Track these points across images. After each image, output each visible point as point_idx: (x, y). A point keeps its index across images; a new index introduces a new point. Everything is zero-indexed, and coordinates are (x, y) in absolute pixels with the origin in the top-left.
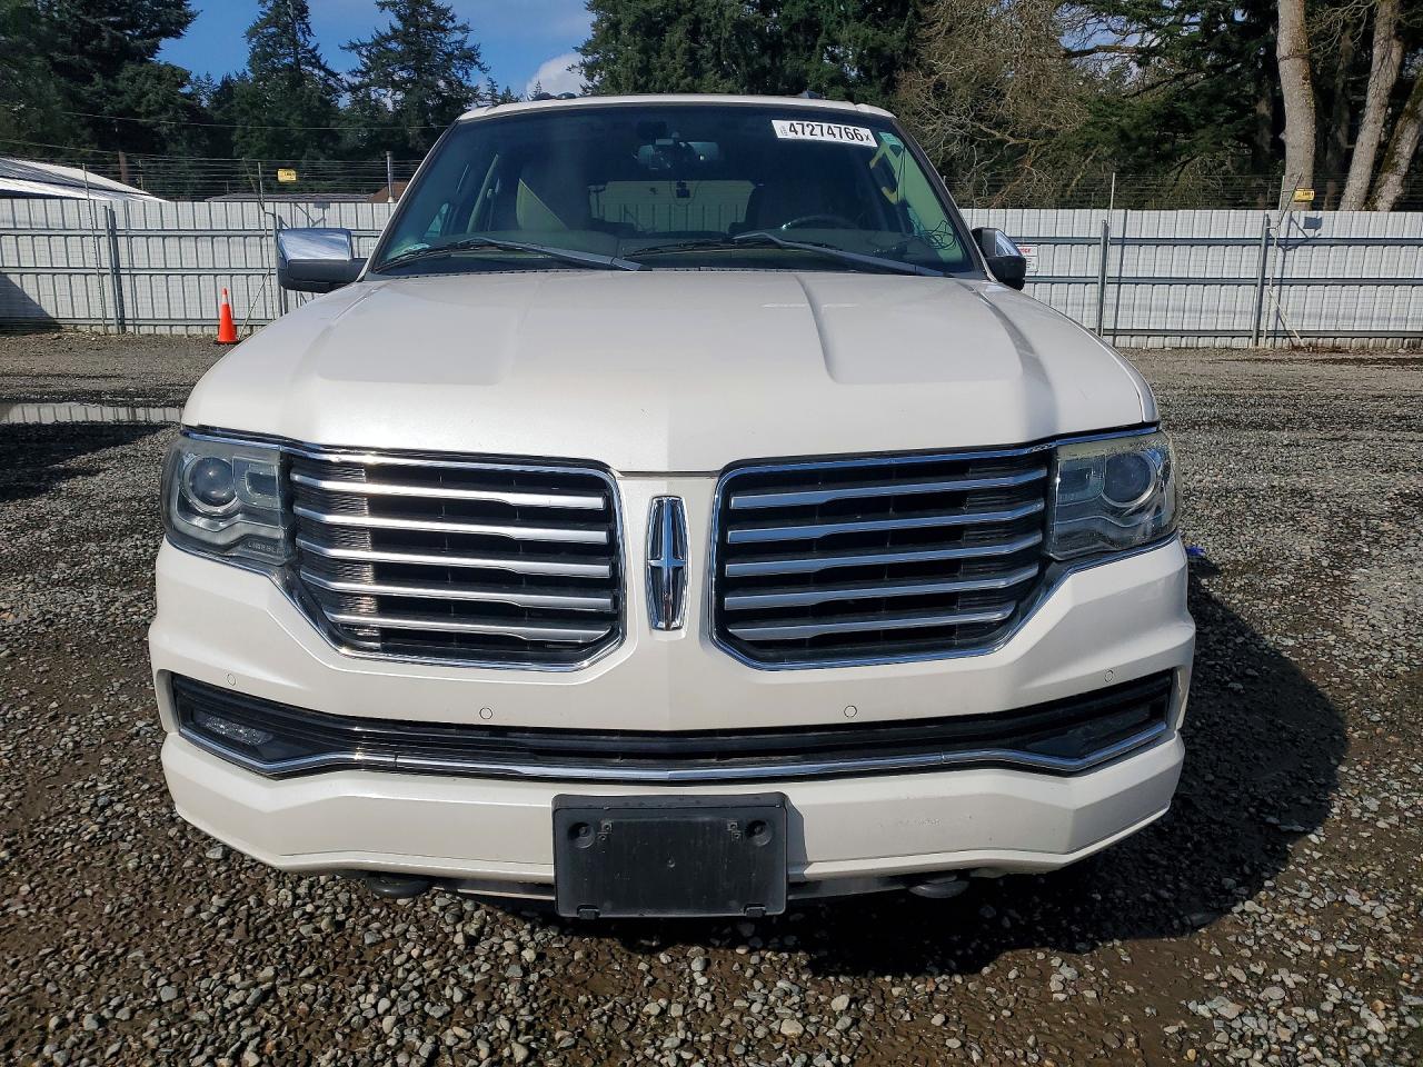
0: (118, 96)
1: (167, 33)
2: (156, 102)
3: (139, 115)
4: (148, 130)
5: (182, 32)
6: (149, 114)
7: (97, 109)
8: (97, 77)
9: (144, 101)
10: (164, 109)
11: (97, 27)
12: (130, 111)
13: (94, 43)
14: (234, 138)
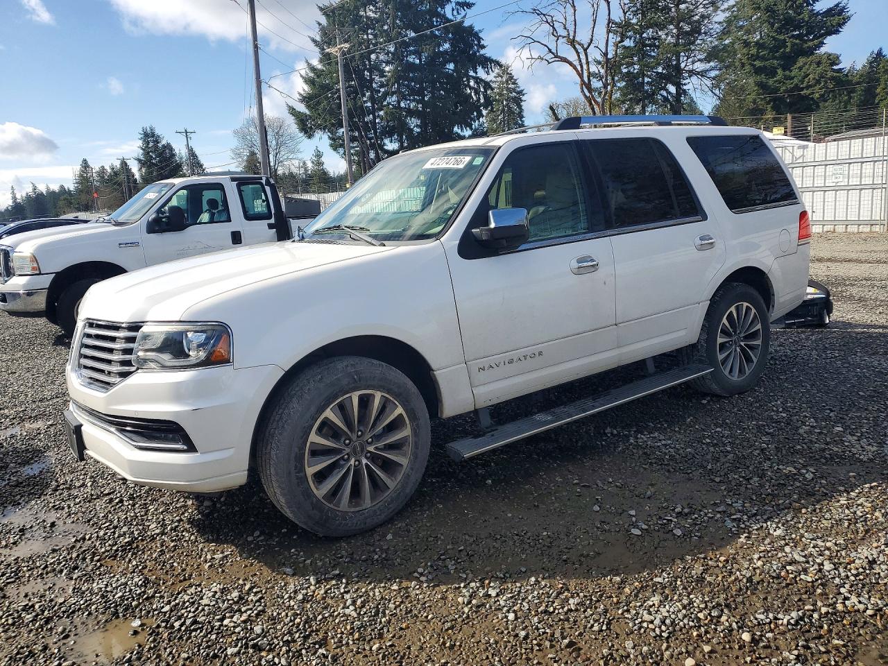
0: (790, 80)
1: (830, 33)
2: (814, 79)
3: (802, 89)
4: (806, 97)
5: (840, 30)
6: (808, 87)
7: (777, 90)
8: (779, 71)
9: (806, 80)
10: (818, 82)
11: (785, 40)
12: (797, 88)
13: (781, 50)
14: (878, 91)
